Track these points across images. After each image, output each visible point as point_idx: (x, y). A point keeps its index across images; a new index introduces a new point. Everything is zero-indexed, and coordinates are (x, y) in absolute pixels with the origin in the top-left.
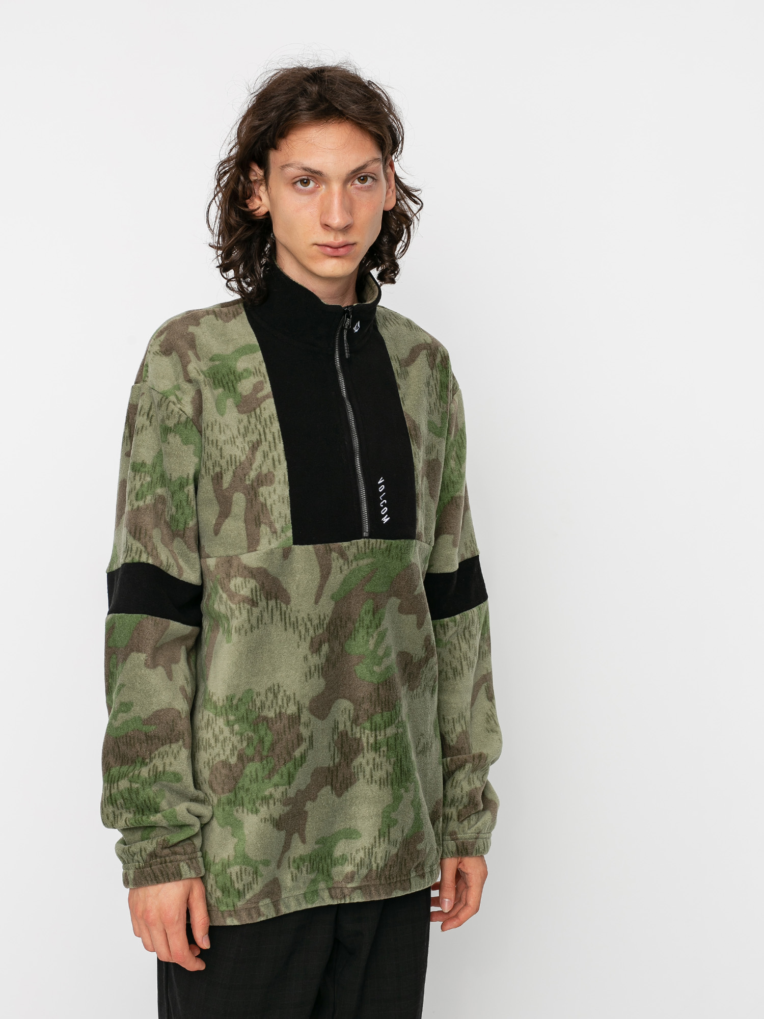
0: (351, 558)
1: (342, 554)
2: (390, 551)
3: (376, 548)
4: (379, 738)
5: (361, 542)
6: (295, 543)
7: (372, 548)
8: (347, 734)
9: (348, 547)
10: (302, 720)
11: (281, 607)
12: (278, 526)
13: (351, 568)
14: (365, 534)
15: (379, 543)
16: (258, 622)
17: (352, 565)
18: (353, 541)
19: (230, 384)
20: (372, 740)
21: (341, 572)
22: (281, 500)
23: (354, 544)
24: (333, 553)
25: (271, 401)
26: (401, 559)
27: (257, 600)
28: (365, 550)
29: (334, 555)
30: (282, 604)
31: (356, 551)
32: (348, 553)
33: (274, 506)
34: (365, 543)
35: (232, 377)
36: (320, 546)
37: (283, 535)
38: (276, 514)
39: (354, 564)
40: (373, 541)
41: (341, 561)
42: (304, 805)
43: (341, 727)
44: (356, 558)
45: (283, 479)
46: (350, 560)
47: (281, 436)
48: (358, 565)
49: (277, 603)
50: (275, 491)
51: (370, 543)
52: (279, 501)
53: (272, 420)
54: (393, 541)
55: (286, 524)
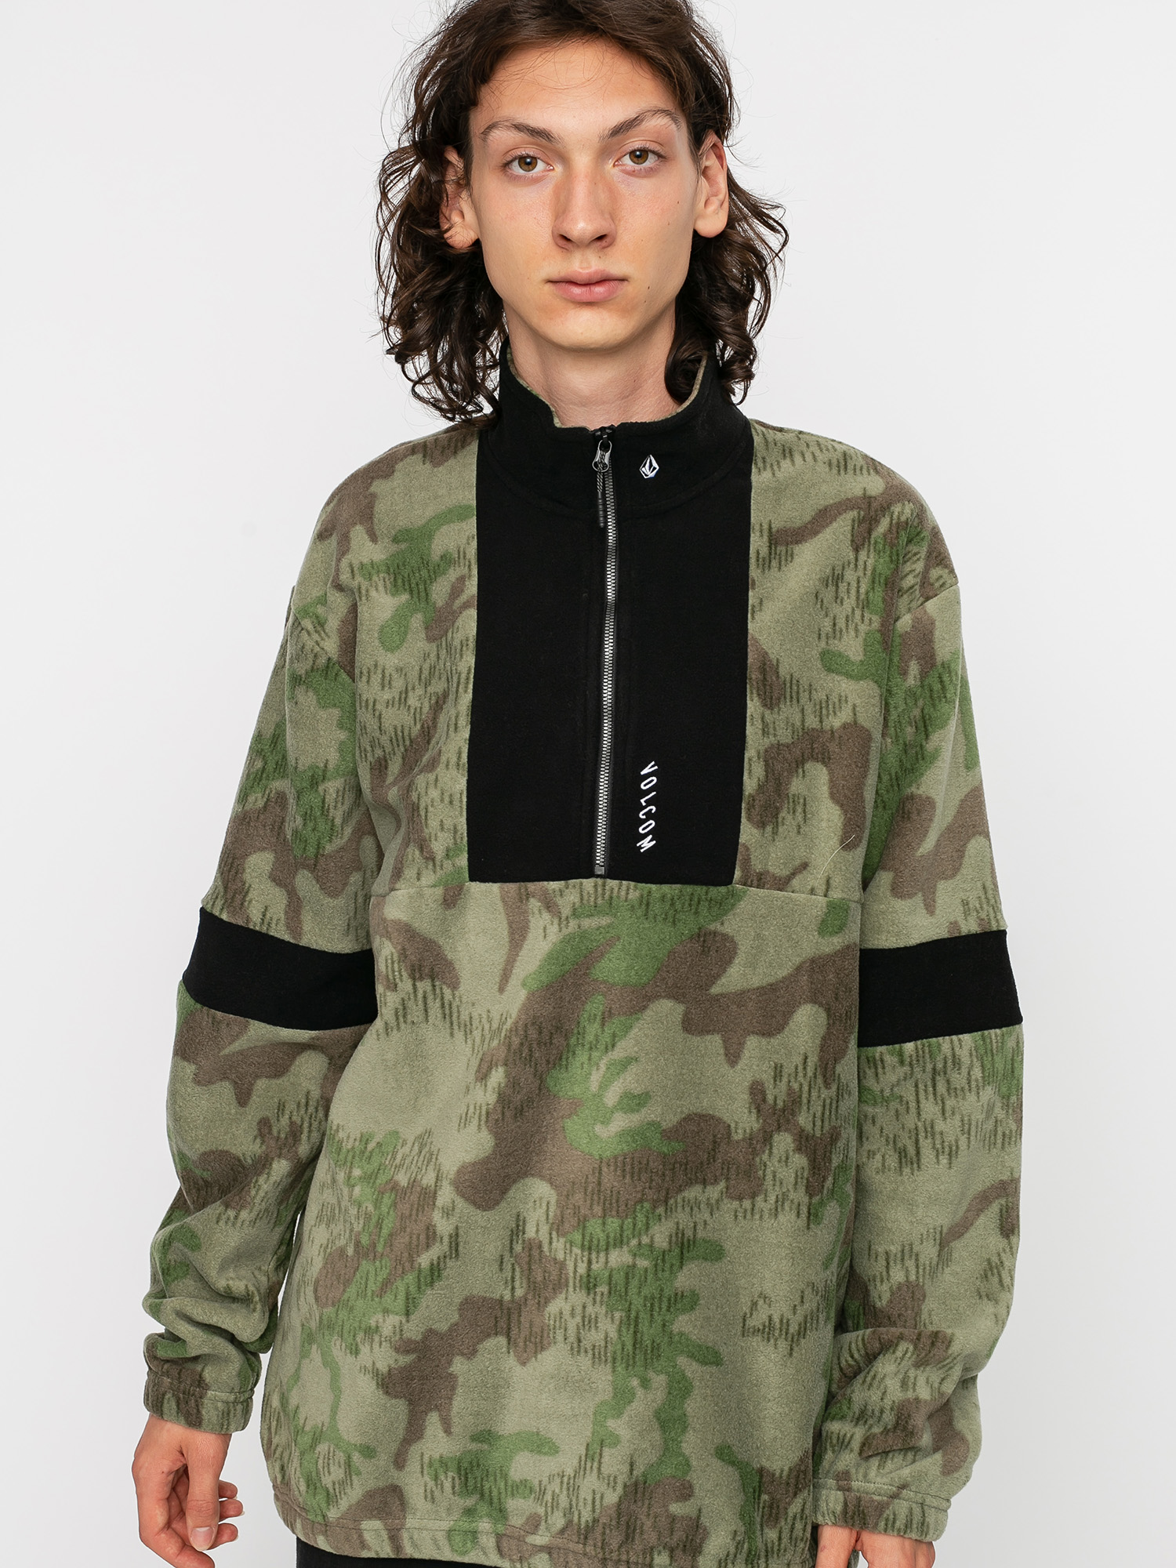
0: (566, 911)
1: (549, 905)
2: (648, 904)
3: (618, 897)
4: (594, 1266)
5: (588, 883)
6: (472, 879)
7: (611, 898)
8: (540, 1246)
9: (560, 891)
10: (440, 1202)
11: (442, 994)
12: (438, 847)
13: (564, 930)
14: (600, 871)
15: (624, 888)
16: (397, 1019)
17: (567, 926)
18: (572, 882)
19: (421, 587)
20: (582, 1269)
21: (544, 937)
22: (447, 800)
23: (574, 886)
24: (532, 900)
25: (472, 613)
26: (674, 921)
27: (395, 979)
28: (596, 899)
29: (534, 904)
30: (444, 987)
31: (577, 900)
32: (560, 901)
33: (430, 809)
34: (596, 886)
35: (424, 573)
36: (512, 887)
37: (448, 864)
38: (433, 823)
39: (573, 923)
40: (612, 883)
41: (546, 916)
42: (450, 1363)
43: (531, 1232)
44: (575, 913)
45: (454, 760)
46: (564, 916)
47: (472, 680)
48: (579, 927)
49: (434, 986)
50: (436, 780)
51: (607, 887)
52: (443, 802)
53: (464, 648)
54: (654, 887)
55: (455, 844)
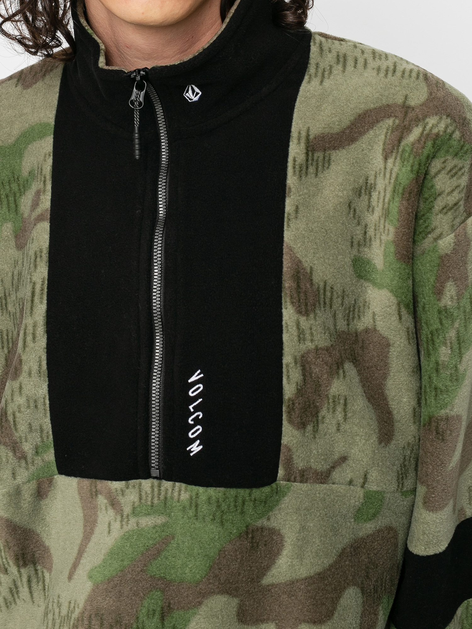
0: (127, 510)
1: (114, 503)
2: (197, 506)
3: (172, 498)
5: (146, 484)
7: (166, 498)
9: (122, 491)
12: (27, 447)
13: (125, 526)
14: (155, 472)
15: (177, 489)
17: (127, 523)
18: (132, 482)
21: (109, 533)
22: (32, 405)
23: (134, 486)
24: (100, 496)
28: (152, 499)
29: (102, 500)
31: (136, 499)
32: (122, 500)
33: (18, 414)
34: (152, 487)
36: (86, 482)
37: (38, 460)
38: (23, 427)
39: (133, 521)
40: (167, 484)
41: (111, 512)
44: (135, 512)
45: (35, 368)
46: (125, 514)
47: (46, 290)
48: (137, 525)
50: (21, 388)
51: (162, 488)
52: (29, 407)
54: (201, 489)
55: (43, 442)
